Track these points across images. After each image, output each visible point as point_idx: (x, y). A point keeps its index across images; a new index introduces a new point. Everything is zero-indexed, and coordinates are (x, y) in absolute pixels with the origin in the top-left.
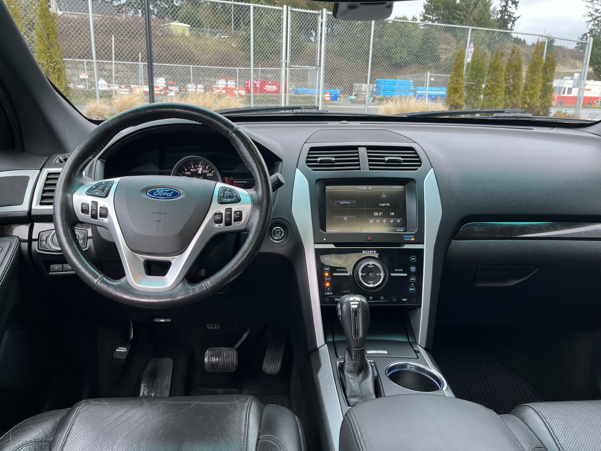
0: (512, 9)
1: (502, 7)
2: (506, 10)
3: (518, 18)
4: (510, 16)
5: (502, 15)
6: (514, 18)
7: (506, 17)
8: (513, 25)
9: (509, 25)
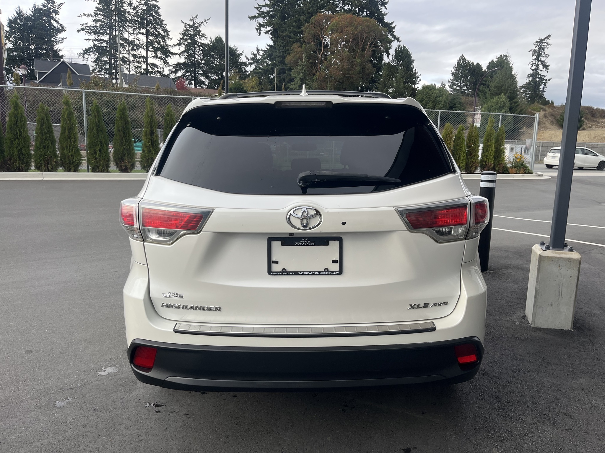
0: (542, 72)
1: (533, 70)
2: (537, 73)
3: (549, 80)
4: (541, 79)
5: (533, 78)
6: (546, 80)
7: (537, 79)
8: (545, 87)
9: (541, 87)
